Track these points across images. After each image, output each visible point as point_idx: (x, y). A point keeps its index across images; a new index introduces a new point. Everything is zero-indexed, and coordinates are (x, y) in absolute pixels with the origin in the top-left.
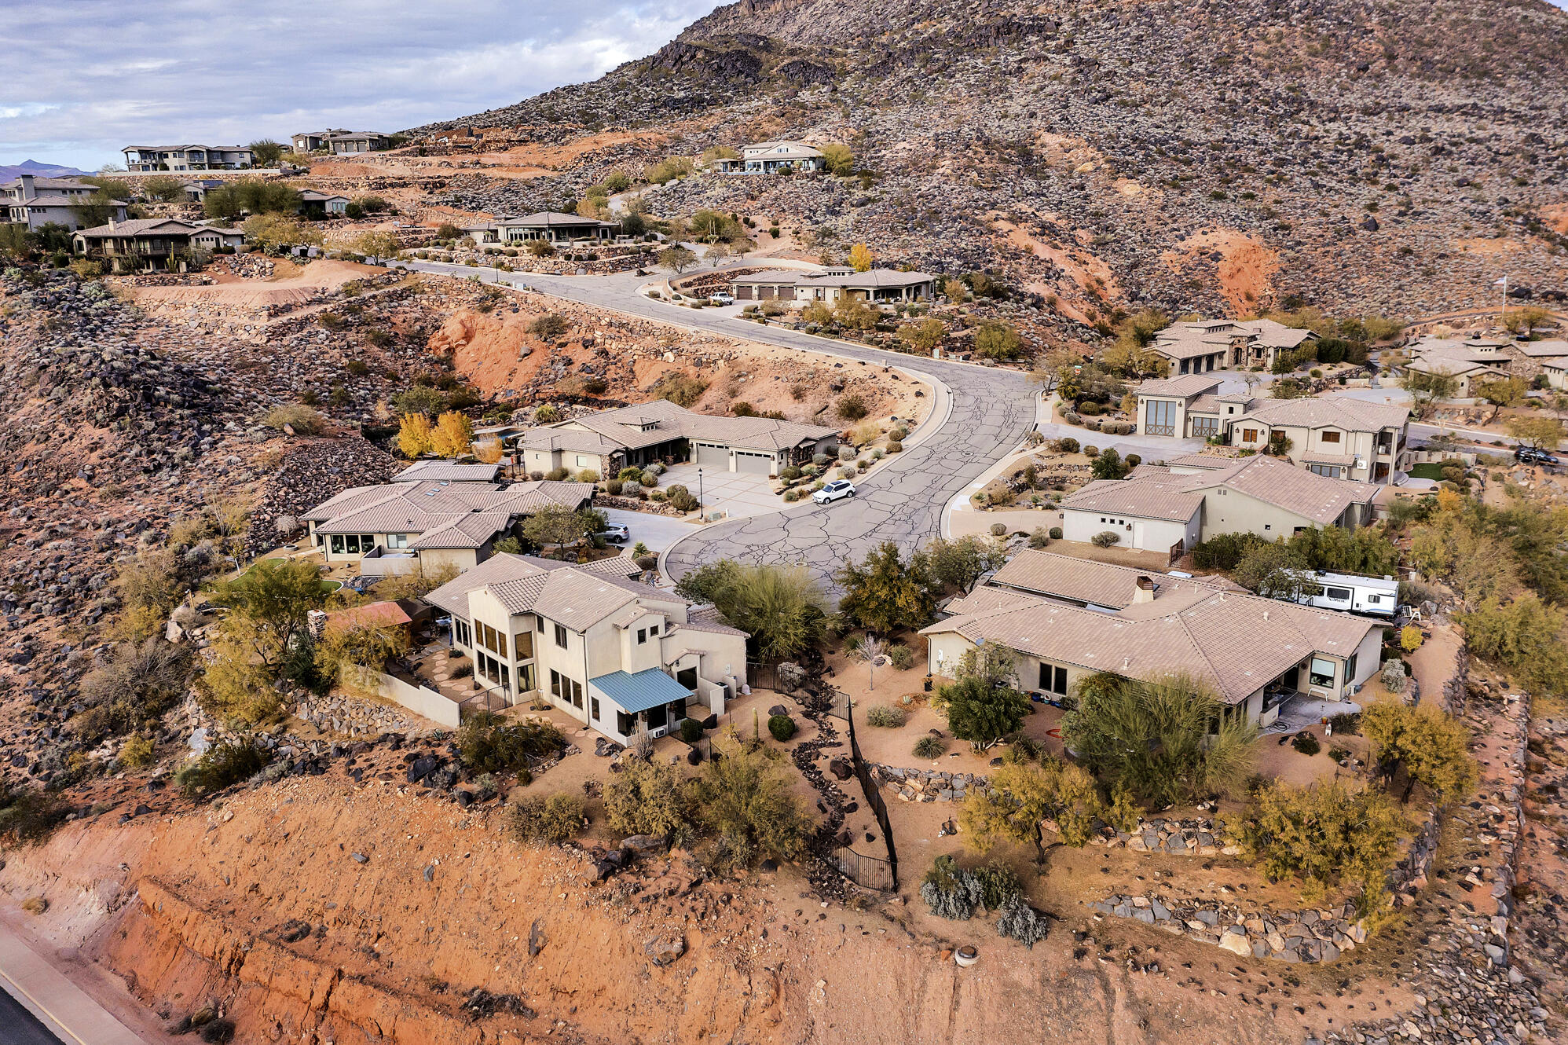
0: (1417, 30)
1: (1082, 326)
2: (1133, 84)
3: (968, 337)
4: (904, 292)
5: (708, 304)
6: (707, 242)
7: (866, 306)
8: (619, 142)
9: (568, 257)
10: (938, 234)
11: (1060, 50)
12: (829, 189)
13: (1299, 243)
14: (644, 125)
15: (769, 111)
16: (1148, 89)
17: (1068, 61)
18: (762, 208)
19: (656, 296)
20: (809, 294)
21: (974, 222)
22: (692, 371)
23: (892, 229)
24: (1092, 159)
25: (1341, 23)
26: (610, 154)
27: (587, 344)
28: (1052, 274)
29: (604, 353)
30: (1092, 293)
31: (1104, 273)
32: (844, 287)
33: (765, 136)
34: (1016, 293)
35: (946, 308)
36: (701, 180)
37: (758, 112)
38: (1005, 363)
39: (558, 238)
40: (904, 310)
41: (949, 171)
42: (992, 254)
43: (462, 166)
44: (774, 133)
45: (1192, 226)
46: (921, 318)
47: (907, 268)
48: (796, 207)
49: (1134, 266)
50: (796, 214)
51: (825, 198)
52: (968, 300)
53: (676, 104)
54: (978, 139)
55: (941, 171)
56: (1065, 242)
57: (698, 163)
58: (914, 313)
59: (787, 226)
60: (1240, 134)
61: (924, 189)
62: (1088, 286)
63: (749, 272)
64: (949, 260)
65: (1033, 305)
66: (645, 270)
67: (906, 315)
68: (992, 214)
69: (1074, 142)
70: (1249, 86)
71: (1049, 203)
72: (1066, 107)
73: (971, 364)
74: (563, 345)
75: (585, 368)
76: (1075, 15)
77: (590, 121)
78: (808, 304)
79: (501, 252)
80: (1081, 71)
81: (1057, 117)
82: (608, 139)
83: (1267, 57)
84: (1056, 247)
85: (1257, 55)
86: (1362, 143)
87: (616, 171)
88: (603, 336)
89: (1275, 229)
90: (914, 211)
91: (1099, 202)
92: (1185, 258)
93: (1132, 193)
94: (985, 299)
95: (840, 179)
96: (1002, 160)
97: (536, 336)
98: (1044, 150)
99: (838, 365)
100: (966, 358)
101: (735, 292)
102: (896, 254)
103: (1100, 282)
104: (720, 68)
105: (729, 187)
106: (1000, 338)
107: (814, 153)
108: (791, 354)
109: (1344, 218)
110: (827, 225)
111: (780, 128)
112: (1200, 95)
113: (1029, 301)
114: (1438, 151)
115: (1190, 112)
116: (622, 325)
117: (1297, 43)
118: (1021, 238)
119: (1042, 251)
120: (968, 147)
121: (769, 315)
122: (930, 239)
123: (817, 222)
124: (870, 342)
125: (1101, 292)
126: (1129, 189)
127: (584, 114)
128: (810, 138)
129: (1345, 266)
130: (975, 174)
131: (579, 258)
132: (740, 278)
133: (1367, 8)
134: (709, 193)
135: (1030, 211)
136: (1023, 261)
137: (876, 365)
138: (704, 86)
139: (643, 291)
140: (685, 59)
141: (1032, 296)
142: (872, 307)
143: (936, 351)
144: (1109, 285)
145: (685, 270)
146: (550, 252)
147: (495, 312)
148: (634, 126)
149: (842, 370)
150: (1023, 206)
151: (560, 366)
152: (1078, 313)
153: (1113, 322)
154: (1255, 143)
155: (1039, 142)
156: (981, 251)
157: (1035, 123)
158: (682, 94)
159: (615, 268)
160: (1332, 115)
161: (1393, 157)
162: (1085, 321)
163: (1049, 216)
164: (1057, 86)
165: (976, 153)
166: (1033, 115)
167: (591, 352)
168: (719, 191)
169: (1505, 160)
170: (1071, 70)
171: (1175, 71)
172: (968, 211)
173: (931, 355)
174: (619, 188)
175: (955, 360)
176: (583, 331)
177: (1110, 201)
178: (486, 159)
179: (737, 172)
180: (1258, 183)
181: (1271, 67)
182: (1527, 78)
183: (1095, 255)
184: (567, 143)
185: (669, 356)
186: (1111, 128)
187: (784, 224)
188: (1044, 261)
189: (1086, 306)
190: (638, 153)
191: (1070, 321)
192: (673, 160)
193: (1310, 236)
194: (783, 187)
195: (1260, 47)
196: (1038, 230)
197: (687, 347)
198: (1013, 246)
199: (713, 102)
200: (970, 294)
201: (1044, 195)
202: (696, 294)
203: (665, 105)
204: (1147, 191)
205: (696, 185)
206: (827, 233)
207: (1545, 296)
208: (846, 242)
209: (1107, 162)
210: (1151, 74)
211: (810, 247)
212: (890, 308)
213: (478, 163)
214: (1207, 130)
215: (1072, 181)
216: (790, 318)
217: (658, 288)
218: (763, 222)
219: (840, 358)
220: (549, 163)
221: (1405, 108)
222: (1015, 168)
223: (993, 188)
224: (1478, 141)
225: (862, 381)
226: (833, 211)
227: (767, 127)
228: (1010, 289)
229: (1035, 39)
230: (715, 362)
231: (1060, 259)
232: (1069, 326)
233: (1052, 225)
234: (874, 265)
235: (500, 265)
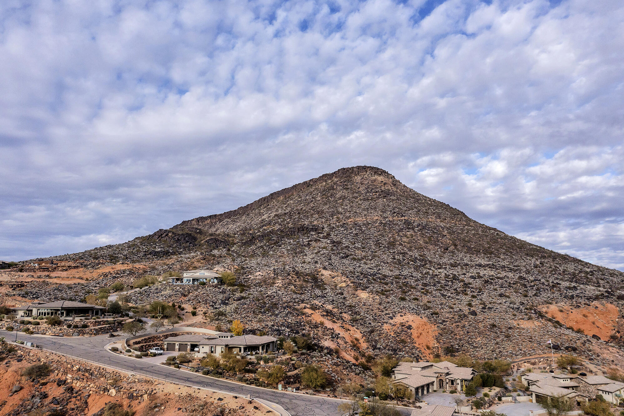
0: (462, 236)
1: (354, 364)
2: (357, 252)
3: (296, 374)
4: (261, 348)
5: (146, 355)
6: (157, 318)
7: (238, 357)
8: (123, 268)
9: (69, 326)
10: (277, 315)
11: (324, 237)
12: (223, 292)
13: (444, 321)
14: (139, 261)
15: (198, 257)
16: (364, 254)
17: (329, 242)
18: (189, 300)
19: (115, 350)
20: (207, 349)
21: (294, 309)
22: (125, 402)
23: (254, 312)
24: (345, 281)
25: (433, 232)
26: (117, 273)
27: (60, 383)
28: (334, 336)
29: (71, 389)
30: (354, 346)
31: (358, 335)
32: (226, 346)
33: (195, 268)
34: (319, 347)
35: (284, 358)
36: (160, 287)
37: (193, 258)
38: (319, 392)
39: (68, 315)
40: (261, 359)
41: (281, 285)
42: (304, 325)
43: (39, 277)
44: (200, 267)
45: (395, 312)
46: (271, 364)
47: (263, 334)
48: (206, 300)
49: (372, 332)
50: (206, 304)
51: (221, 296)
52: (295, 352)
53: (156, 254)
54: (293, 271)
55: (277, 285)
56: (338, 319)
57: (161, 279)
58: (266, 361)
59: (201, 309)
60: (405, 273)
61: (269, 293)
62: (352, 342)
63: (176, 335)
64: (283, 328)
65: (328, 353)
66: (115, 334)
67: (262, 363)
68: (303, 305)
69: (336, 274)
70: (404, 254)
71: (328, 301)
72: (330, 259)
73: (301, 394)
74: (44, 384)
75: (55, 401)
76: (330, 225)
77: (113, 259)
78: (205, 355)
79: (29, 323)
80: (335, 246)
81: (327, 264)
82: (119, 267)
83: (409, 243)
84: (334, 322)
85: (404, 242)
86: (455, 278)
87: (117, 281)
88: (73, 379)
89: (432, 314)
90: (265, 303)
91: (350, 300)
92: (395, 328)
93: (365, 297)
94: (304, 351)
95: (229, 288)
96: (305, 281)
97: (27, 378)
98: (323, 277)
99: (220, 399)
100: (297, 389)
101: (165, 347)
102: (256, 325)
103: (357, 340)
104: (178, 240)
105: (173, 290)
106: (315, 376)
107: (217, 276)
108: (191, 391)
109: (460, 310)
110: (221, 309)
111: (202, 265)
112: (385, 257)
113: (326, 351)
114: (486, 282)
115: (382, 263)
116: (86, 370)
117: (419, 238)
118: (317, 317)
119: (328, 324)
120: (289, 275)
121: (182, 363)
122: (273, 317)
123: (216, 308)
124: (241, 380)
125: (359, 345)
126: (363, 295)
127: (111, 256)
128: (216, 269)
129: (468, 332)
130: (293, 287)
131: (76, 327)
132: (170, 339)
133: (442, 227)
134: (163, 293)
135: (320, 304)
136: (320, 329)
137: (245, 398)
138: (170, 247)
139: (108, 347)
140: (163, 236)
141: (327, 348)
142: (243, 358)
143: (280, 386)
144: (361, 341)
145: (137, 334)
146: (59, 323)
147: (6, 361)
148: (134, 262)
149: (223, 402)
150: (316, 302)
151: (37, 400)
152: (349, 356)
153: (367, 361)
154: (412, 276)
155: (320, 274)
156: (299, 324)
157: (318, 266)
158: (160, 249)
159: (97, 332)
160: (439, 266)
161: (470, 284)
162: (354, 361)
163: (329, 307)
164: (325, 251)
165: (292, 277)
166: (316, 262)
167: (62, 389)
168: (168, 292)
169: (515, 286)
170: (330, 245)
171: (373, 247)
172: (291, 304)
173: (277, 388)
174: (118, 289)
175: (291, 391)
176: (60, 375)
177: (356, 300)
178: (53, 274)
179: (179, 283)
180: (418, 294)
181: (411, 247)
182: (507, 255)
183: (353, 326)
184: (98, 268)
185: (113, 391)
186: (351, 269)
187: (199, 309)
188: (330, 329)
189: (353, 353)
190: (131, 273)
191: (348, 362)
192: (149, 277)
193: (448, 318)
194: (201, 291)
195: (405, 239)
196: (325, 313)
197: (125, 385)
198: (314, 322)
199: (174, 253)
200: (296, 348)
201: (325, 297)
202: (141, 349)
203: (151, 253)
204: (371, 296)
205: (157, 289)
206: (222, 314)
207: (567, 348)
208: (230, 318)
209: (352, 283)
210: (363, 248)
211: (211, 321)
212: (252, 358)
213: (48, 276)
214: (391, 271)
215: (337, 291)
216: (194, 364)
217: (119, 346)
218: (188, 308)
219: (222, 393)
220: (85, 277)
221: (467, 265)
222: (311, 284)
223: (302, 294)
224: (501, 278)
225: (235, 411)
226: (224, 303)
227: (196, 264)
228: (315, 345)
229: (314, 233)
230: (142, 396)
231: (337, 328)
232: (347, 365)
233: (331, 311)
234: (245, 332)
235: (27, 330)
